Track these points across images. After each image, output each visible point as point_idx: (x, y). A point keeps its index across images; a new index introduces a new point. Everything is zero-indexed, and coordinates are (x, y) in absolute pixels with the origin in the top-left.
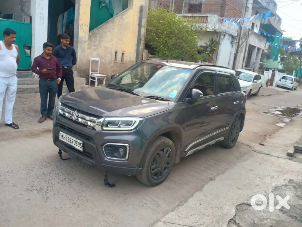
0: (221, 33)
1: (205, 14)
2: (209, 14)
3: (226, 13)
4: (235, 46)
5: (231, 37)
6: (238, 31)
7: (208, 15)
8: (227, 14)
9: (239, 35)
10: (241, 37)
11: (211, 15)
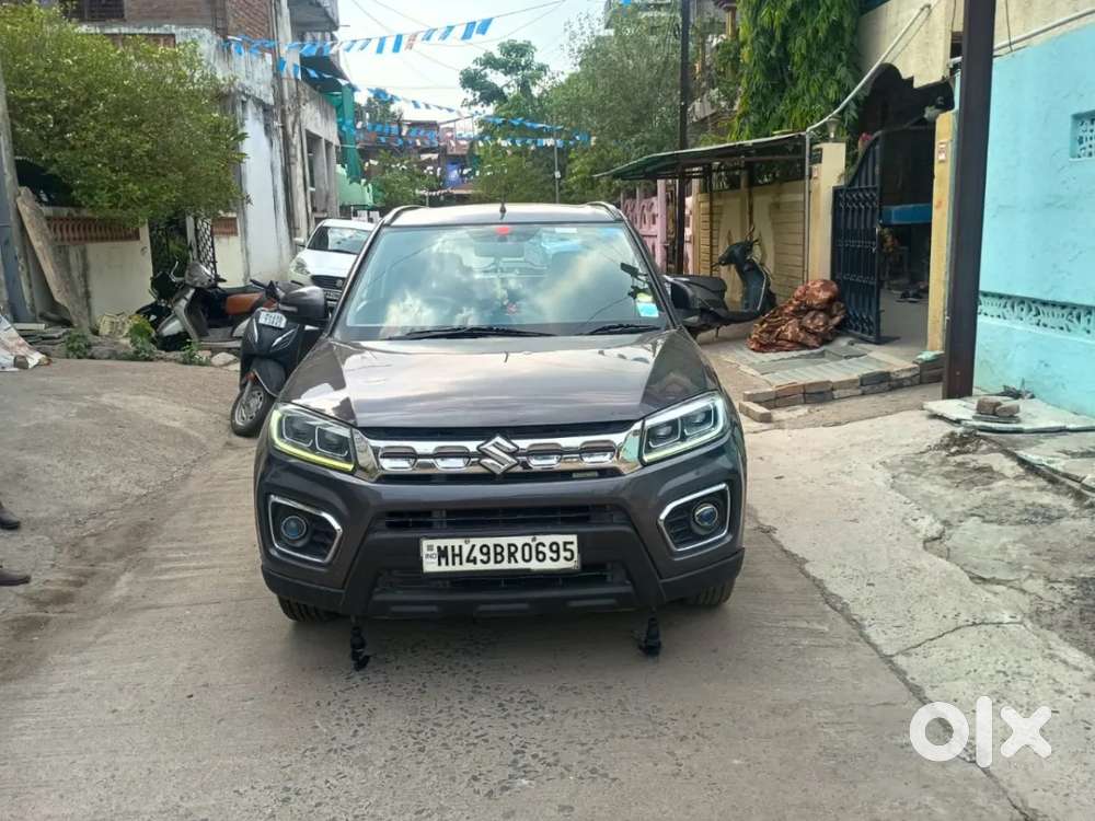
0: (234, 95)
1: (160, 26)
2: (173, 27)
3: (231, 22)
4: (278, 143)
5: (261, 110)
6: (273, 87)
7: (174, 31)
8: (235, 26)
9: (280, 99)
10: (286, 108)
11: (184, 30)
